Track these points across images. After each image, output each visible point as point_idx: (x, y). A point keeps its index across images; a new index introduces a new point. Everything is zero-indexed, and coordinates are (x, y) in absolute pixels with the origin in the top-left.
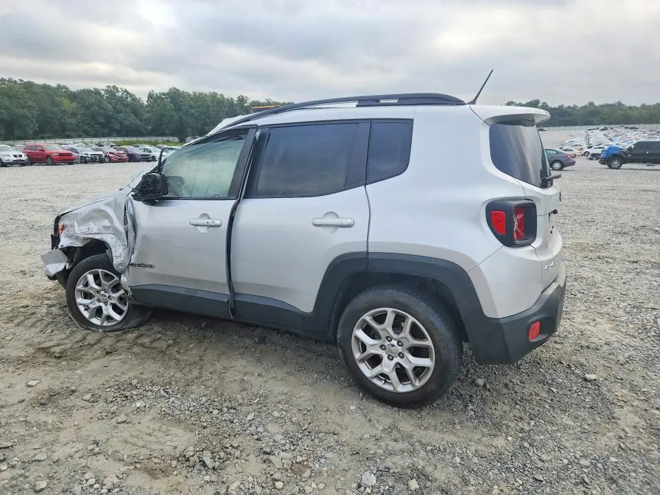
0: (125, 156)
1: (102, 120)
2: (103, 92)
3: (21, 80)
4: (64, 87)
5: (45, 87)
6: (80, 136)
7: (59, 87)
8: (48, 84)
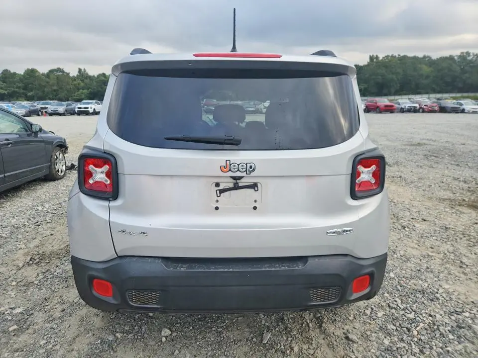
0: (436, 108)
1: (448, 79)
2: (456, 58)
3: (399, 55)
4: (428, 57)
5: (415, 58)
6: (427, 93)
7: (425, 57)
8: (417, 56)
